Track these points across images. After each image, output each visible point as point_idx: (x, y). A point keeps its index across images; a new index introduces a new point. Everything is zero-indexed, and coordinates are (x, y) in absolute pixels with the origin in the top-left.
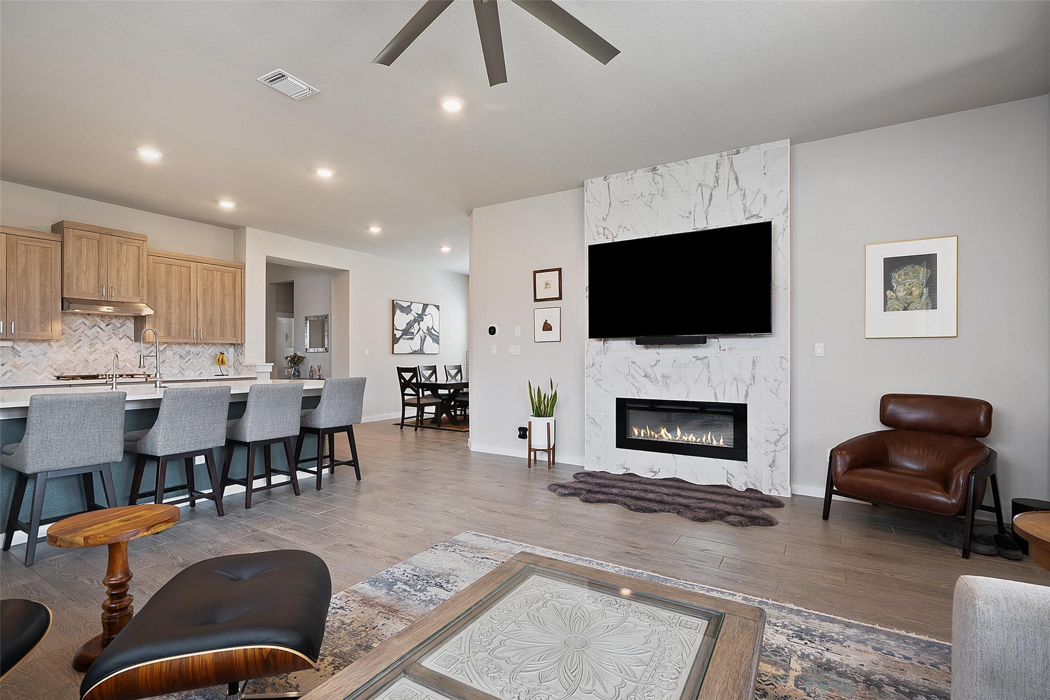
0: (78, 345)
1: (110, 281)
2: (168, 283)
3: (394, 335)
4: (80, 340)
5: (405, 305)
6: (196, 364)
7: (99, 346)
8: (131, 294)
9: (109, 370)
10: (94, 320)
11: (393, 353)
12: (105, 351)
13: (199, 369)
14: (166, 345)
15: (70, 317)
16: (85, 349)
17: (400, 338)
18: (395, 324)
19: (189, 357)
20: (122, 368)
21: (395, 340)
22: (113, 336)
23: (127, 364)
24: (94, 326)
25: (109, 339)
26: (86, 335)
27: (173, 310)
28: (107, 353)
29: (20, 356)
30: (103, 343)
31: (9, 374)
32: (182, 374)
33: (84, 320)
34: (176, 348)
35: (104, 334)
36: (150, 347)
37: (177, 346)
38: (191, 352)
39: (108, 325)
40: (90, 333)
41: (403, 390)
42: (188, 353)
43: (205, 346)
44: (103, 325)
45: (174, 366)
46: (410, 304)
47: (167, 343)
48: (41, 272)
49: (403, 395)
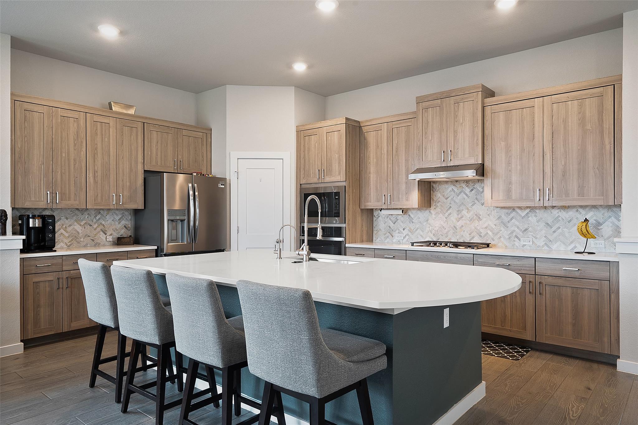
0: (449, 212)
1: (449, 144)
2: (508, 134)
4: (451, 207)
6: (567, 235)
7: (464, 212)
8: (467, 155)
9: (473, 237)
10: (460, 187)
12: (469, 218)
13: (572, 242)
14: (528, 210)
15: (443, 186)
16: (454, 216)
19: (557, 225)
20: (484, 236)
22: (476, 201)
23: (489, 232)
24: (460, 193)
25: (473, 205)
26: (455, 202)
27: (513, 166)
28: (471, 220)
29: (413, 222)
30: (468, 209)
31: (407, 237)
32: (548, 246)
33: (453, 187)
34: (540, 213)
35: (468, 200)
36: (511, 213)
37: (542, 211)
38: (560, 218)
39: (472, 190)
40: (458, 200)
42: (557, 219)
43: (581, 210)
44: (467, 190)
45: (538, 237)
47: (530, 207)
48: (406, 148)
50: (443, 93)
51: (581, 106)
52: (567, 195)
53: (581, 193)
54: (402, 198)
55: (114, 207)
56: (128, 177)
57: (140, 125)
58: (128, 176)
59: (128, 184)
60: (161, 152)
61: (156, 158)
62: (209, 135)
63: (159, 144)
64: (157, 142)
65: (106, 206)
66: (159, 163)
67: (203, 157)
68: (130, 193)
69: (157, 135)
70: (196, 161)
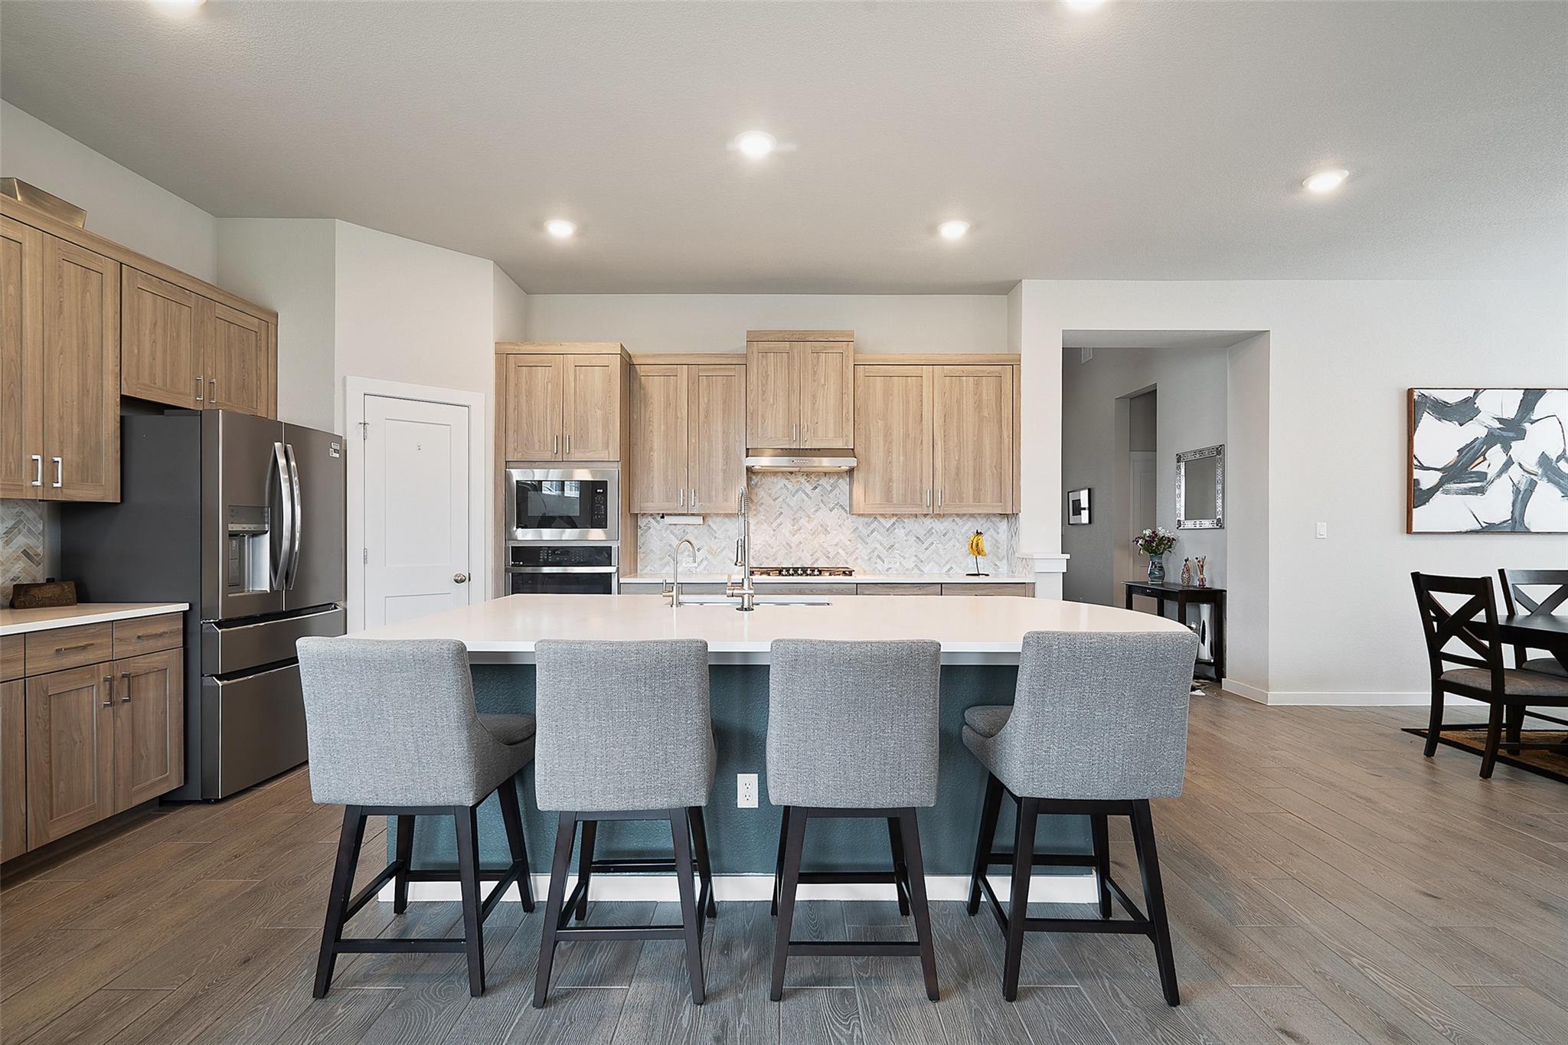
0: (778, 521)
1: (804, 415)
2: (887, 410)
3: (1412, 484)
4: (782, 513)
5: (1453, 398)
6: (941, 552)
7: (803, 521)
8: (831, 435)
9: (817, 560)
10: (798, 482)
11: (1409, 530)
12: (811, 530)
13: (947, 563)
14: (895, 519)
15: (769, 479)
16: (787, 529)
17: (1433, 491)
18: (1416, 452)
19: (930, 540)
20: (833, 558)
21: (1416, 496)
22: (822, 505)
23: (840, 551)
24: (797, 491)
25: (816, 511)
26: (788, 505)
27: (894, 456)
28: (814, 533)
29: (715, 538)
30: (809, 517)
31: (705, 563)
32: (919, 569)
33: (786, 482)
34: (909, 523)
35: (809, 503)
36: (872, 522)
37: (913, 520)
38: (933, 531)
39: (816, 488)
40: (793, 502)
41: (1435, 642)
42: (930, 532)
43: (957, 519)
44: (808, 488)
45: (907, 556)
46: (1471, 394)
47: (897, 515)
48: (724, 413)
49: (1437, 657)
50: (793, 333)
51: (977, 385)
52: (961, 500)
53: (977, 499)
54: (716, 496)
55: (36, 495)
56: (75, 411)
57: (110, 269)
58: (75, 407)
59: (76, 430)
60: (165, 352)
61: (151, 367)
62: (272, 327)
63: (159, 331)
64: (155, 324)
65: (10, 490)
66: (159, 382)
67: (259, 378)
68: (81, 456)
69: (155, 303)
70: (244, 387)
